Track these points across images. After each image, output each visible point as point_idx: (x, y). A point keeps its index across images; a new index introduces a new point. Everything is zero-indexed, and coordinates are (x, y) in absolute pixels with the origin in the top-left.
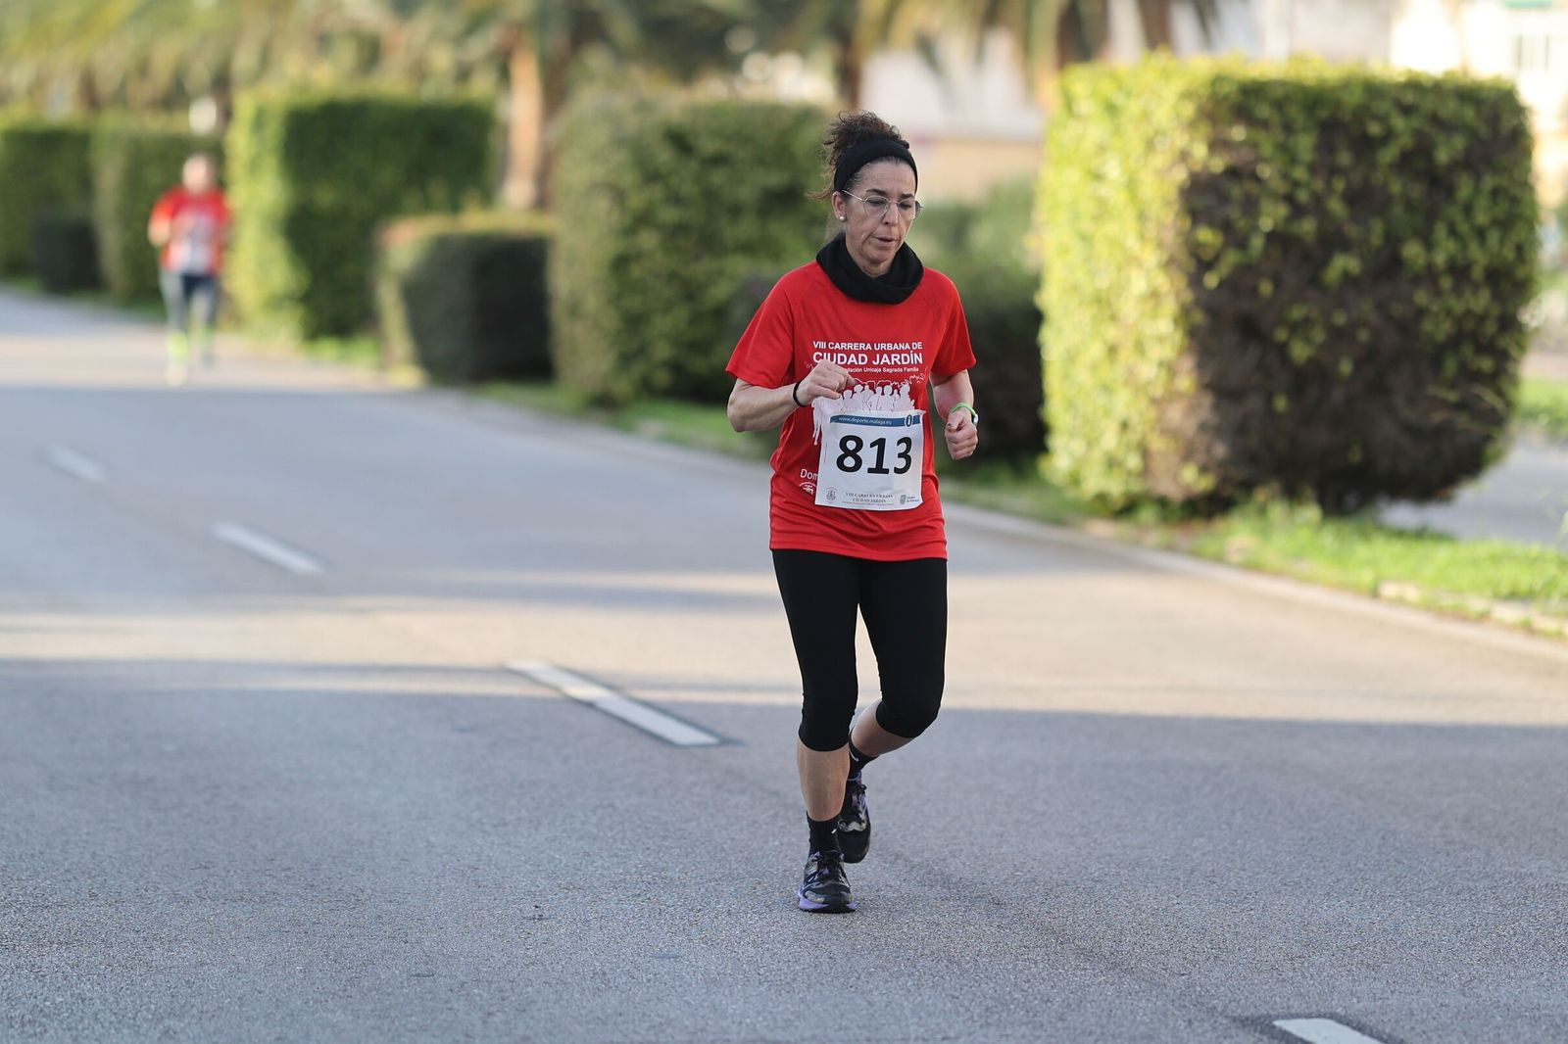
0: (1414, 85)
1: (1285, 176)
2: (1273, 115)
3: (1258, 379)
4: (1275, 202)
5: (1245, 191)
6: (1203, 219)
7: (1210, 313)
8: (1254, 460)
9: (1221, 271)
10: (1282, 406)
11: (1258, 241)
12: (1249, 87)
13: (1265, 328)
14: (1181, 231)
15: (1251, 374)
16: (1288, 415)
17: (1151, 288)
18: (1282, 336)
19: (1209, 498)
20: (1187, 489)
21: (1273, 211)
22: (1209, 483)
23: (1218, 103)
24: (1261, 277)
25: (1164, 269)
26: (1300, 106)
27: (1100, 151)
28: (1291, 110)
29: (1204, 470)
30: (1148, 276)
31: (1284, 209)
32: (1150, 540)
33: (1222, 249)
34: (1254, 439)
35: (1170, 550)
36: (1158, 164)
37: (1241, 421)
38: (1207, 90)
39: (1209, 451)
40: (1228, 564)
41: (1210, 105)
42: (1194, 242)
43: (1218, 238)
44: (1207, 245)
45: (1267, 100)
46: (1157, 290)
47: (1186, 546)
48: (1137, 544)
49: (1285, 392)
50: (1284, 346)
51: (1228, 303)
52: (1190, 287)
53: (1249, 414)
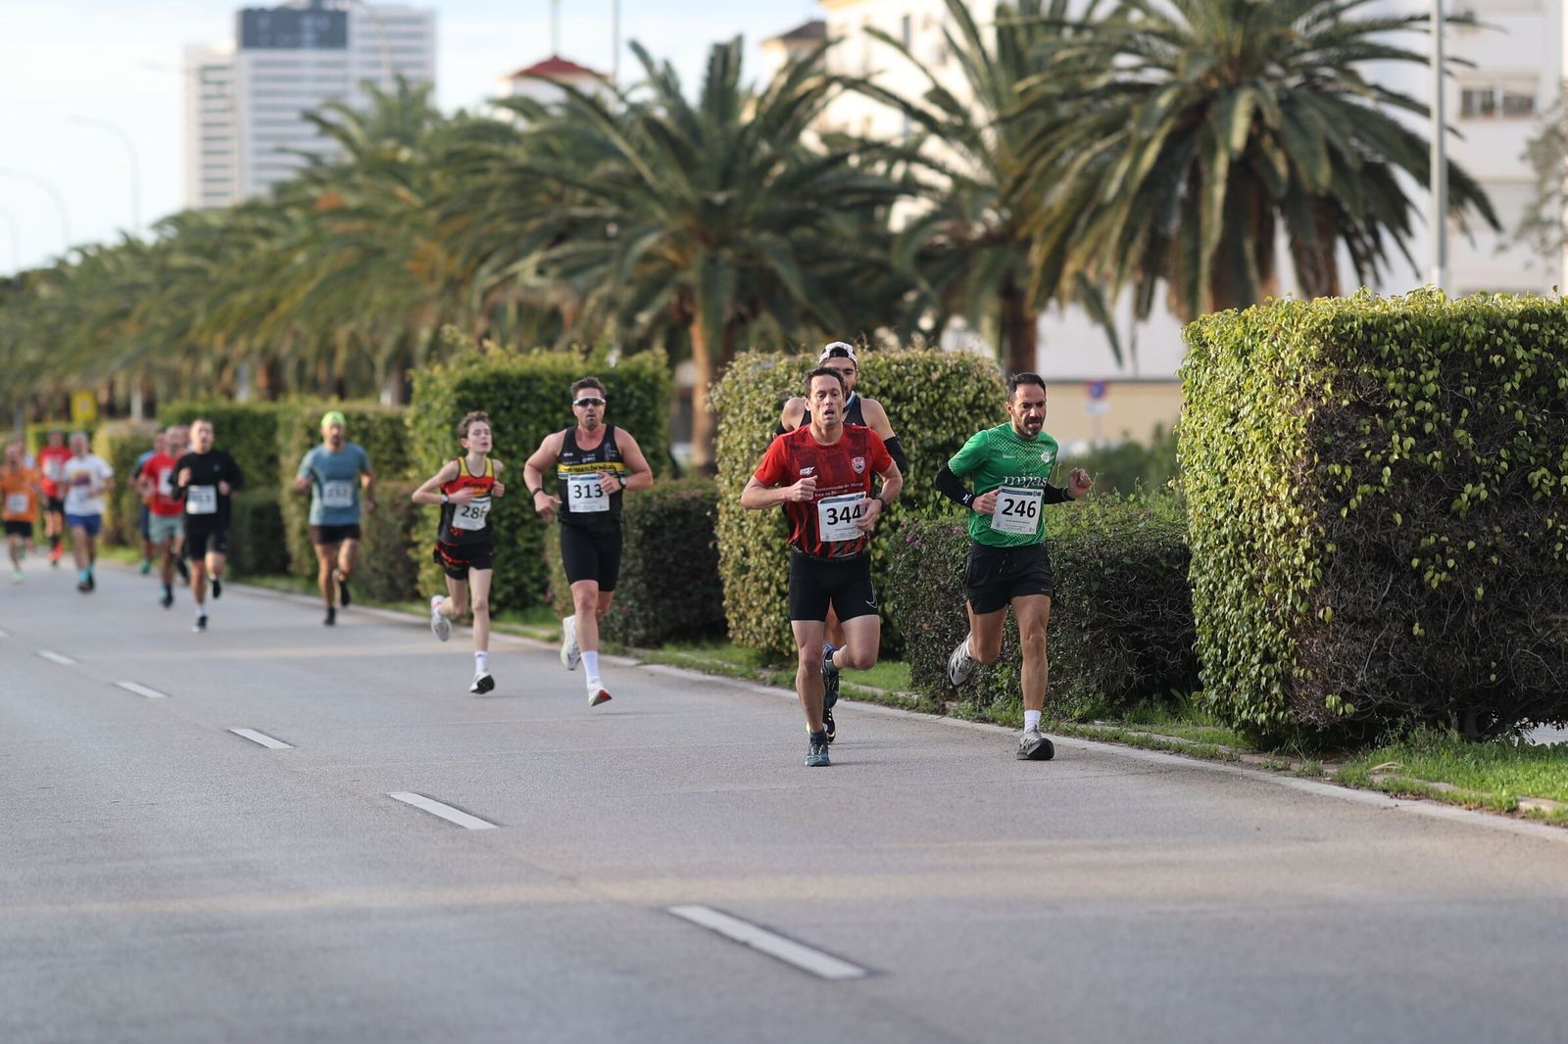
0: (1530, 315)
1: (1410, 409)
2: (1396, 348)
3: (1392, 605)
4: (1403, 435)
5: (1374, 424)
6: (1332, 455)
7: (1342, 544)
8: (1393, 684)
9: (1353, 504)
10: (1417, 630)
11: (1388, 470)
12: (1370, 321)
13: (1400, 557)
14: (1310, 466)
15: (1385, 600)
16: (1425, 640)
17: (1283, 519)
18: (1415, 562)
19: (1351, 723)
20: (1329, 714)
21: (1401, 443)
22: (1350, 708)
23: (1341, 339)
24: (1394, 509)
25: (1296, 503)
26: (1424, 339)
27: (1230, 390)
28: (1413, 345)
29: (1346, 697)
30: (1280, 511)
31: (1410, 441)
32: (1296, 767)
33: (1354, 483)
34: (1392, 663)
35: (1317, 775)
36: (1284, 401)
37: (1379, 646)
38: (1330, 328)
39: (1350, 677)
40: (1372, 788)
41: (1333, 339)
42: (1326, 476)
43: (1348, 471)
44: (1338, 478)
45: (1390, 334)
46: (1289, 524)
47: (1332, 770)
48: (1287, 768)
49: (1421, 619)
50: (1419, 573)
51: (1360, 531)
52: (1320, 520)
53: (1387, 641)
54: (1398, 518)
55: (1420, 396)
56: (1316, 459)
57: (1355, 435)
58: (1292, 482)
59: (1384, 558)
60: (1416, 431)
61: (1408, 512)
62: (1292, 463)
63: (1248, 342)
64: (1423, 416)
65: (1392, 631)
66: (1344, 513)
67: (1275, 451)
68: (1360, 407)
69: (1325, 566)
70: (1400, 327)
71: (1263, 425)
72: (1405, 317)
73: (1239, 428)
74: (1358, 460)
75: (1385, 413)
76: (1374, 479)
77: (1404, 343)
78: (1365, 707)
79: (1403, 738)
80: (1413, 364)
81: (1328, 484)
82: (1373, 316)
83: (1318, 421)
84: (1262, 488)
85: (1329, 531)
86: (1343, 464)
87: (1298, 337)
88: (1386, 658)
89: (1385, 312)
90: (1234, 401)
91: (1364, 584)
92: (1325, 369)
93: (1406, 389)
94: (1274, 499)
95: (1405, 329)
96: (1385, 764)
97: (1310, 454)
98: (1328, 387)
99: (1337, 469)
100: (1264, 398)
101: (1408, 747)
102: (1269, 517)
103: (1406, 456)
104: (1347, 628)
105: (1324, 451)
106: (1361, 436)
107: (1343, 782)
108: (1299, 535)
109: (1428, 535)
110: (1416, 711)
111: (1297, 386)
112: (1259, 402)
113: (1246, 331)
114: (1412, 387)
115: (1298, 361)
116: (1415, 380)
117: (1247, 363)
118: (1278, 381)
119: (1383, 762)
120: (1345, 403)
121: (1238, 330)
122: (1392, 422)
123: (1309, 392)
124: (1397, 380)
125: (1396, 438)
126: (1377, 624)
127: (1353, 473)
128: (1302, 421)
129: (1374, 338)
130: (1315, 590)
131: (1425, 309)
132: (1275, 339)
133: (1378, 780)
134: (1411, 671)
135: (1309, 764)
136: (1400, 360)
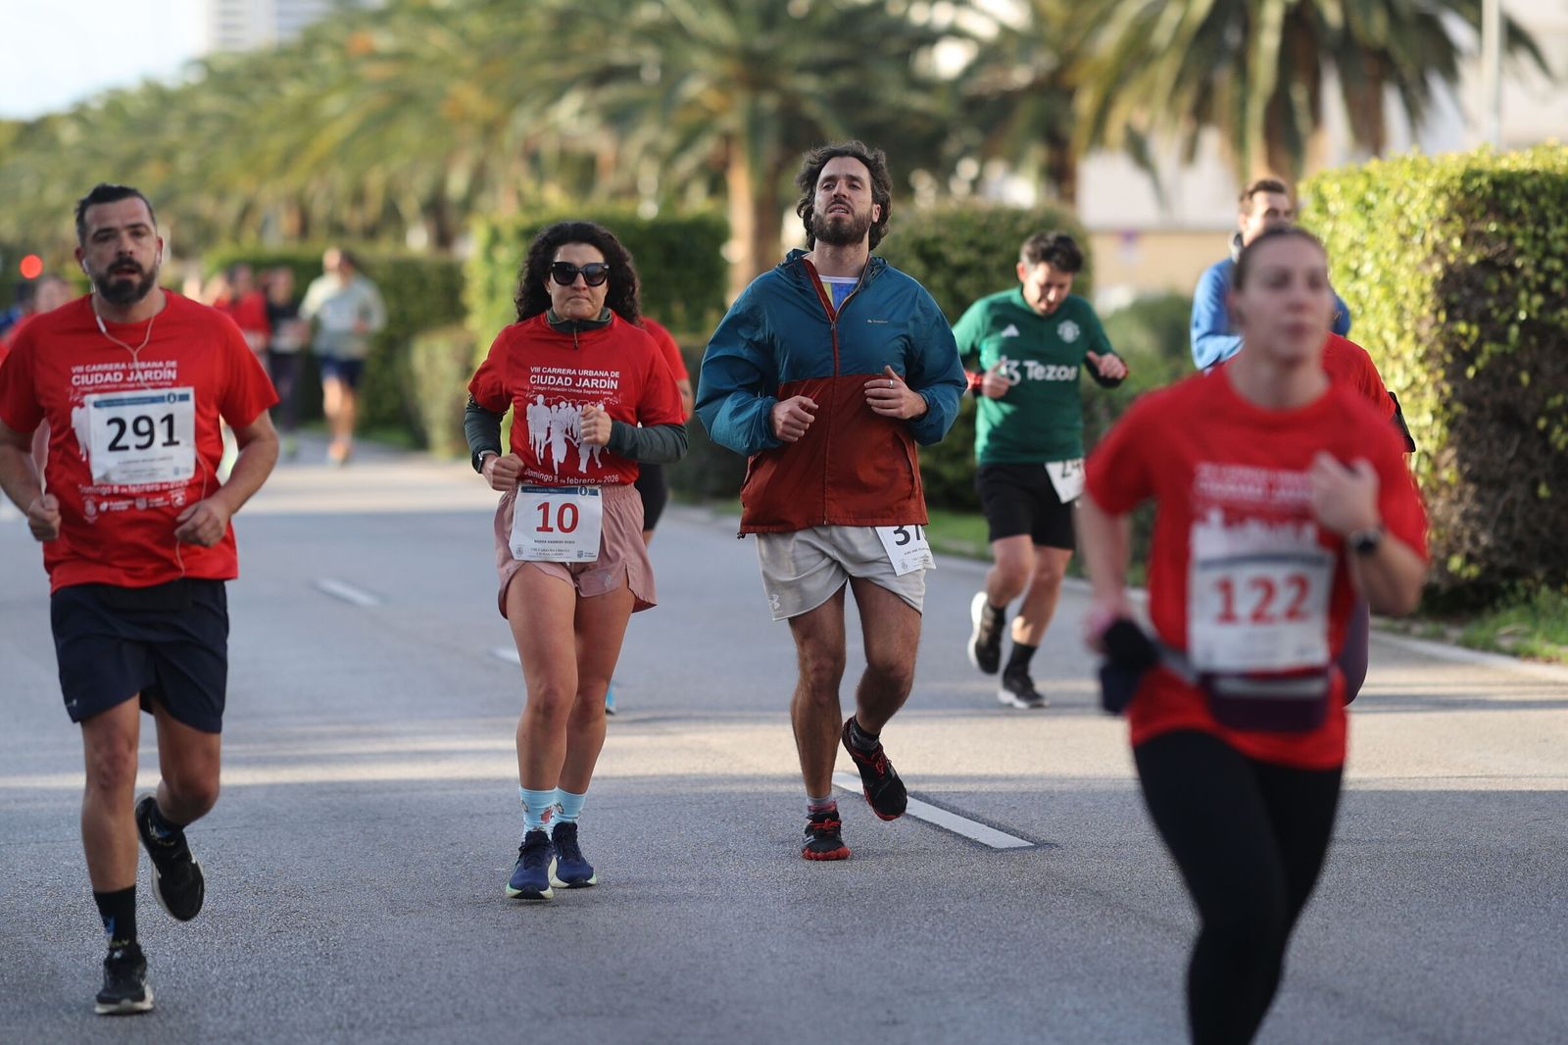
1: (1539, 267)
2: (1526, 207)
3: (1519, 466)
4: (1531, 293)
5: (1501, 282)
6: (1459, 313)
7: (1468, 402)
8: (1518, 546)
9: (1480, 362)
10: (1543, 491)
11: (1514, 330)
12: (1499, 179)
13: (1527, 417)
14: (1437, 323)
15: (1511, 461)
16: (1551, 501)
17: (1409, 381)
18: (1542, 423)
19: (1474, 585)
20: (1453, 577)
21: (1529, 301)
22: (1474, 571)
23: (1469, 195)
24: (1519, 368)
25: (1421, 361)
26: (1552, 196)
27: (1353, 246)
28: (1543, 201)
29: (1469, 559)
30: (1406, 369)
31: (1538, 300)
32: (1418, 628)
33: (1480, 341)
34: (1518, 526)
35: (1439, 637)
36: (1410, 257)
37: (1505, 508)
38: (1458, 184)
39: (1474, 540)
40: (1500, 651)
41: (1461, 197)
42: (1451, 334)
43: (1475, 331)
44: (1465, 337)
45: (1518, 191)
46: (1414, 382)
47: (1455, 633)
48: (1406, 632)
49: (1548, 479)
50: (1545, 434)
51: (1485, 393)
52: (1447, 378)
53: (1513, 502)
54: (1525, 378)
55: (1548, 253)
56: (1442, 316)
57: (1481, 292)
58: (1418, 340)
59: (1511, 419)
60: (1544, 289)
61: (1535, 371)
62: (1419, 320)
63: (1371, 197)
64: (1552, 274)
65: (1518, 491)
66: (1471, 372)
67: (1400, 310)
68: (1486, 264)
69: (1451, 425)
70: (1528, 184)
71: (1387, 283)
72: (1534, 173)
73: (1361, 286)
74: (1484, 319)
75: (1513, 271)
76: (1501, 337)
77: (1532, 198)
78: (1490, 569)
79: (1527, 600)
80: (1542, 221)
81: (1452, 342)
82: (1503, 172)
83: (1445, 279)
84: (1386, 347)
85: (1454, 390)
86: (1470, 323)
87: (1423, 193)
88: (1510, 520)
89: (1514, 170)
90: (1358, 258)
91: (1490, 444)
92: (1450, 227)
93: (1534, 247)
94: (1398, 357)
95: (1534, 187)
96: (1509, 625)
97: (1436, 312)
98: (1457, 243)
99: (1462, 327)
100: (1388, 254)
101: (1534, 610)
102: (1393, 375)
103: (1534, 315)
104: (1471, 488)
105: (1450, 308)
106: (1488, 294)
107: (1468, 644)
108: (1423, 394)
109: (1554, 394)
110: (1540, 574)
111: (1423, 242)
112: (1383, 258)
113: (1369, 186)
114: (1541, 245)
115: (1424, 216)
116: (1544, 238)
117: (1370, 219)
118: (1403, 238)
119: (1508, 623)
120: (1472, 260)
121: (1361, 185)
122: (1519, 282)
123: (1436, 249)
124: (1524, 237)
125: (1523, 296)
126: (1501, 485)
127: (1481, 330)
128: (1429, 277)
129: (1502, 194)
130: (1440, 451)
131: (1554, 167)
132: (1400, 193)
133: (1506, 643)
134: (1536, 533)
135: (1430, 627)
136: (1528, 218)
